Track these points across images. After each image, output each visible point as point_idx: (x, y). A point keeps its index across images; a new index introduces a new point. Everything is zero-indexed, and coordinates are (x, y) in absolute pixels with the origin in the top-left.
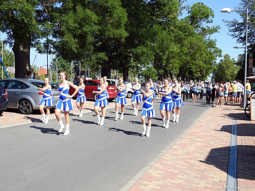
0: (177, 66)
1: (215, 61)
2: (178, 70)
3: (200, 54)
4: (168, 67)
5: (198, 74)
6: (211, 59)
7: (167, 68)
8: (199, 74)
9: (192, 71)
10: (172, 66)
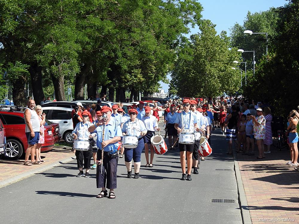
0: (73, 48)
1: (183, 35)
2: (74, 62)
3: (145, 13)
4: (41, 53)
5: (136, 76)
6: (174, 30)
7: (38, 57)
8: (139, 76)
9: (119, 67)
10: (55, 50)
